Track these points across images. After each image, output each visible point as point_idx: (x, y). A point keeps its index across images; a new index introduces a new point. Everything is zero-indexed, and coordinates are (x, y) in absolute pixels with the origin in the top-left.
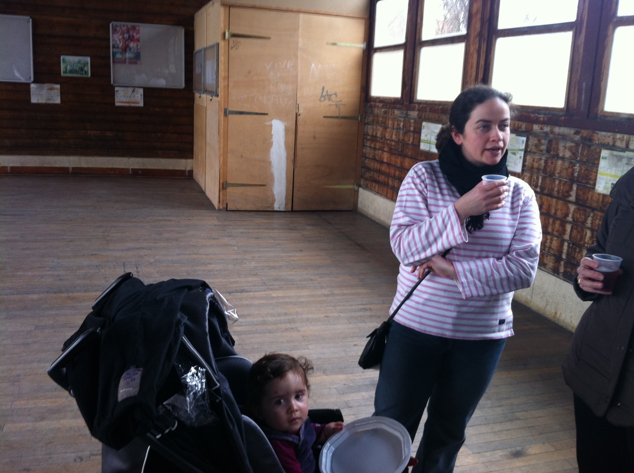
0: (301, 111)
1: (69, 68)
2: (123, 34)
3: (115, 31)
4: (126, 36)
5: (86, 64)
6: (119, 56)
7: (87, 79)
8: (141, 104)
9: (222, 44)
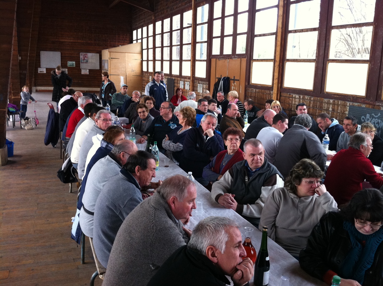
0: (127, 74)
1: (70, 64)
2: (83, 56)
3: (81, 55)
4: (84, 56)
5: (74, 64)
6: (82, 61)
7: (74, 67)
8: (88, 74)
9: (109, 60)
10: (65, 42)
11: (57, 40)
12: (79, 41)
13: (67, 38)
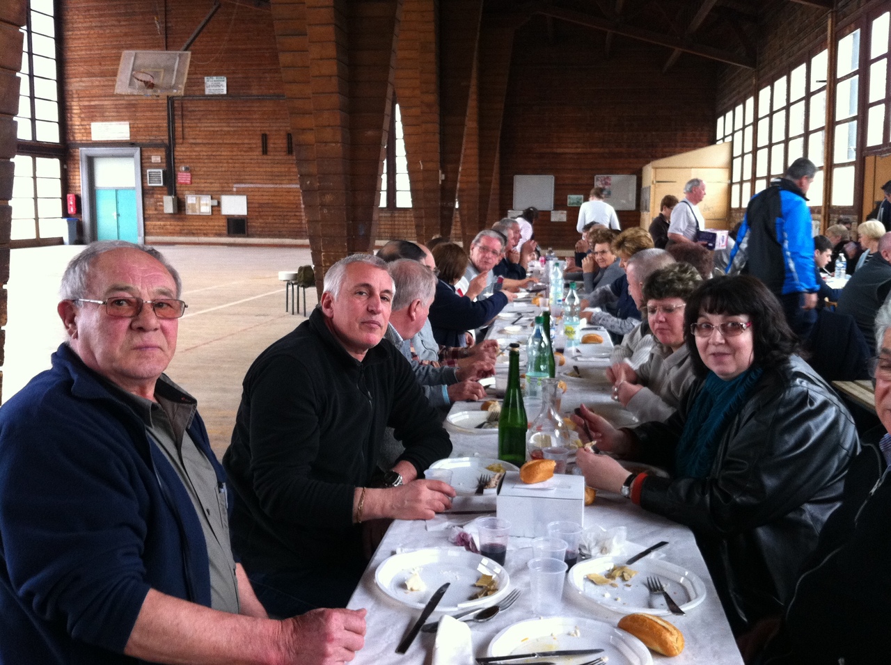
1: (572, 201)
2: (601, 181)
3: (597, 180)
4: (604, 182)
5: (581, 199)
9: (652, 186)
10: (566, 153)
11: (548, 150)
12: (594, 150)
13: (570, 145)
